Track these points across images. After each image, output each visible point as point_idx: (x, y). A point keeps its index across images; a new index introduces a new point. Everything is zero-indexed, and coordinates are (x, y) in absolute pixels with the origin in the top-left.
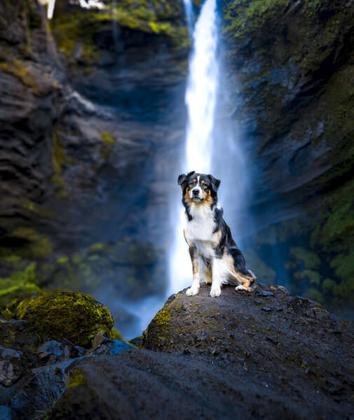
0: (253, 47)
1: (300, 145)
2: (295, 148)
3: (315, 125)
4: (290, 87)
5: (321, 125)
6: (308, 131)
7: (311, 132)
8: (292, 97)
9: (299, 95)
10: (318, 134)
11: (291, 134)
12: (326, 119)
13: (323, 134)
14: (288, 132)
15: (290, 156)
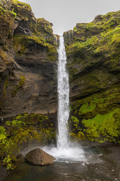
1: (76, 85)
3: (81, 81)
4: (78, 70)
6: (79, 82)
8: (78, 73)
9: (80, 73)
10: (81, 84)
12: (85, 80)
13: (83, 84)
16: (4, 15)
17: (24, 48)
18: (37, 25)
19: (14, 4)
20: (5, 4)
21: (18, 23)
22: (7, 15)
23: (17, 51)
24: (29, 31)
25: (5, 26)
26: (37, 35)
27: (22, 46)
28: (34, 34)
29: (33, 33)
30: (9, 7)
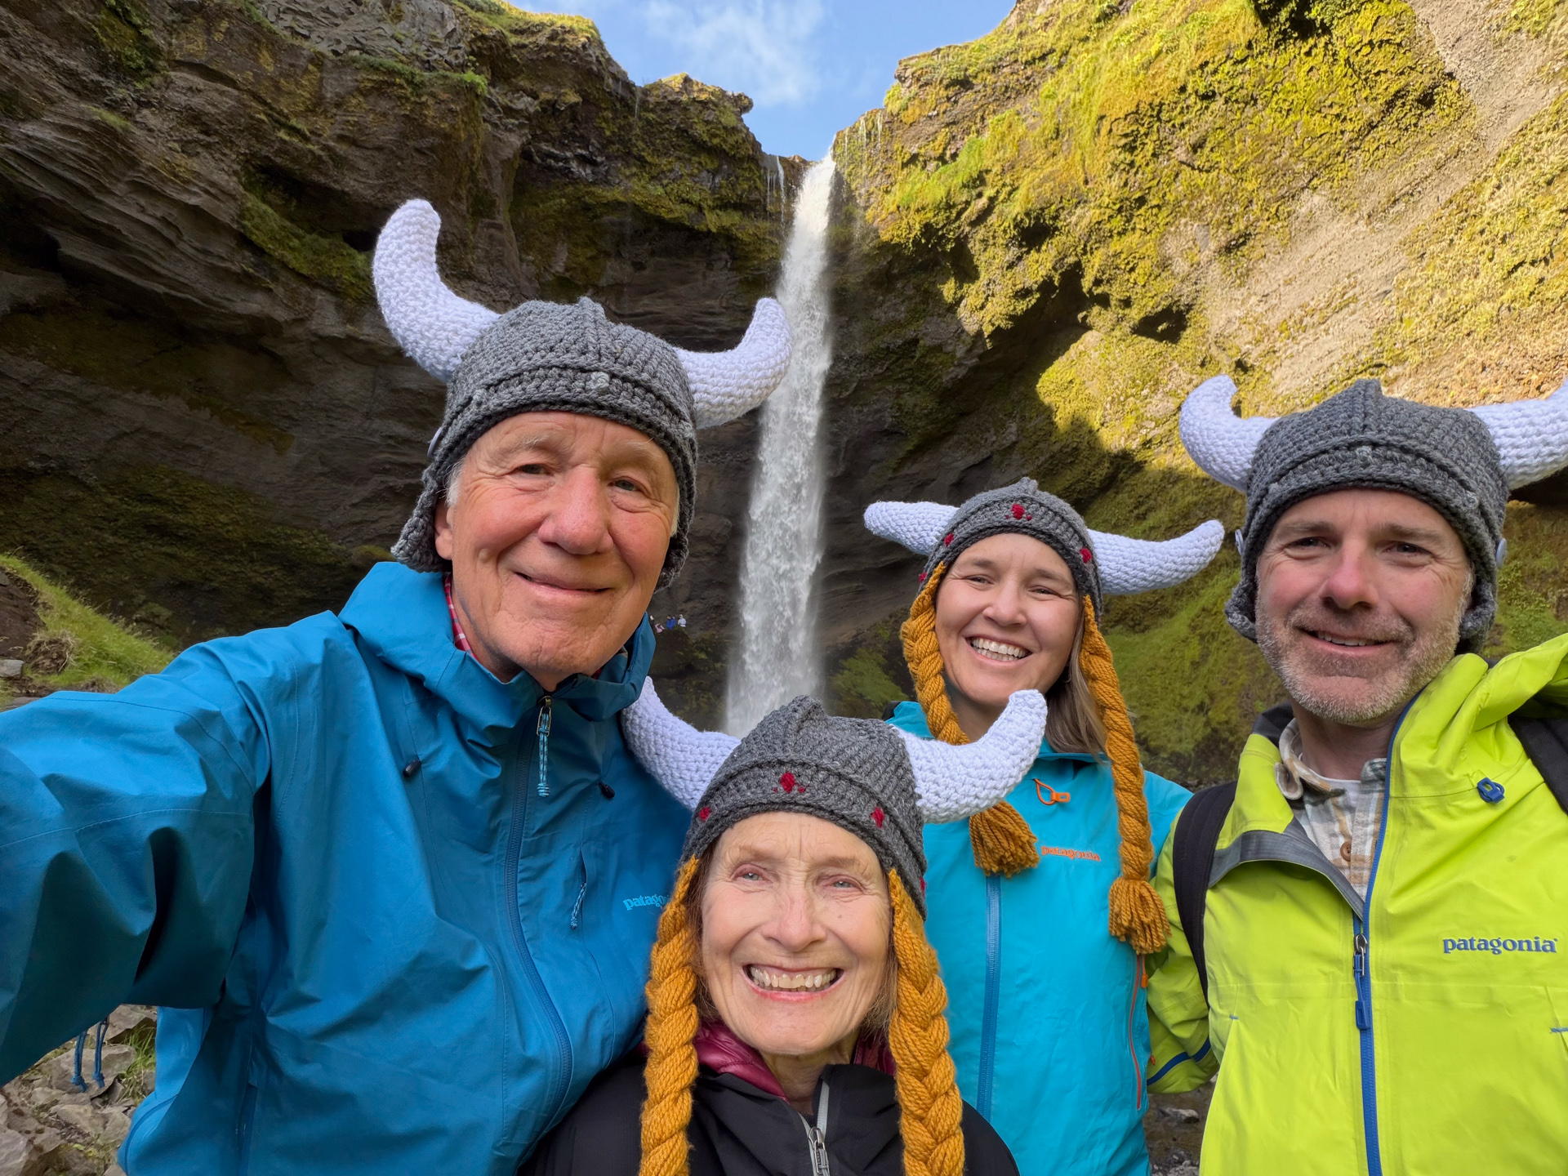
0: (896, 271)
1: (972, 459)
2: (961, 465)
3: (1002, 426)
4: (959, 354)
5: (1014, 427)
6: (987, 435)
7: (994, 438)
8: (961, 372)
9: (975, 369)
10: (1007, 443)
11: (956, 437)
12: (1023, 418)
13: (1015, 443)
14: (951, 434)
15: (953, 477)
16: (419, 96)
17: (592, 258)
18: (648, 122)
19: (486, 32)
20: (438, 45)
21: (521, 126)
22: (433, 95)
23: (550, 278)
24: (599, 159)
25: (432, 149)
26: (652, 178)
27: (576, 245)
28: (634, 175)
29: (628, 166)
30: (456, 57)
